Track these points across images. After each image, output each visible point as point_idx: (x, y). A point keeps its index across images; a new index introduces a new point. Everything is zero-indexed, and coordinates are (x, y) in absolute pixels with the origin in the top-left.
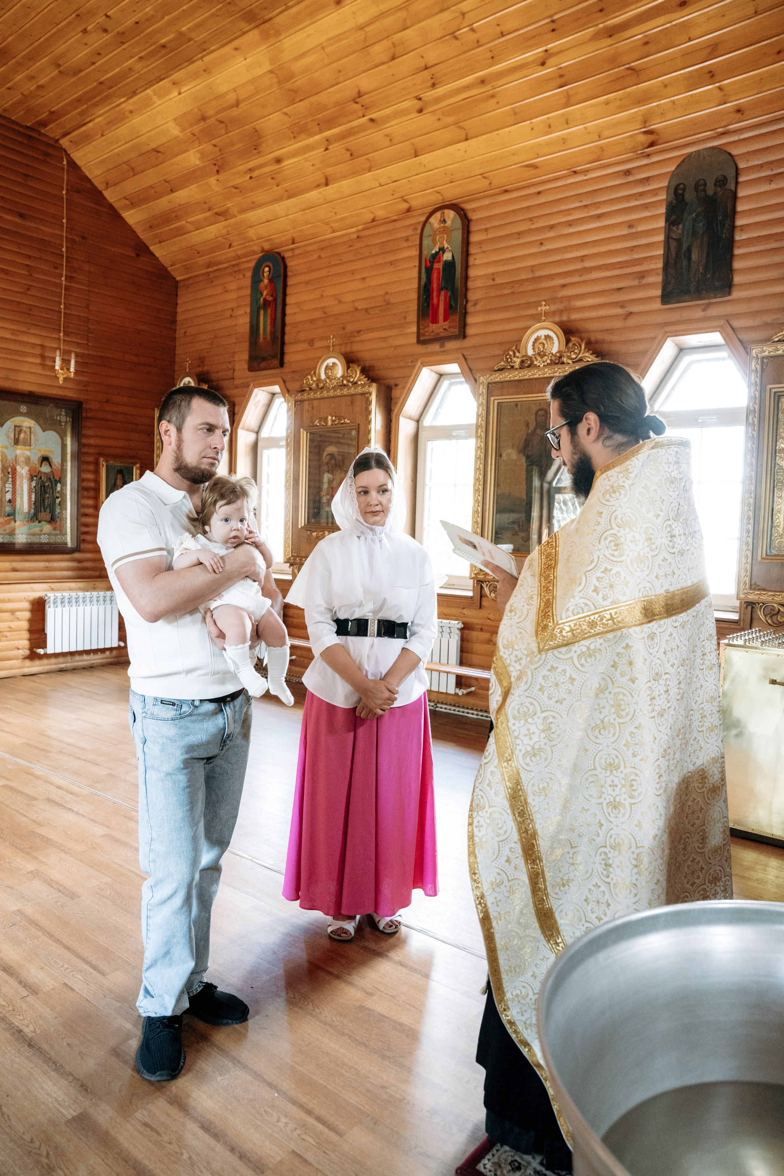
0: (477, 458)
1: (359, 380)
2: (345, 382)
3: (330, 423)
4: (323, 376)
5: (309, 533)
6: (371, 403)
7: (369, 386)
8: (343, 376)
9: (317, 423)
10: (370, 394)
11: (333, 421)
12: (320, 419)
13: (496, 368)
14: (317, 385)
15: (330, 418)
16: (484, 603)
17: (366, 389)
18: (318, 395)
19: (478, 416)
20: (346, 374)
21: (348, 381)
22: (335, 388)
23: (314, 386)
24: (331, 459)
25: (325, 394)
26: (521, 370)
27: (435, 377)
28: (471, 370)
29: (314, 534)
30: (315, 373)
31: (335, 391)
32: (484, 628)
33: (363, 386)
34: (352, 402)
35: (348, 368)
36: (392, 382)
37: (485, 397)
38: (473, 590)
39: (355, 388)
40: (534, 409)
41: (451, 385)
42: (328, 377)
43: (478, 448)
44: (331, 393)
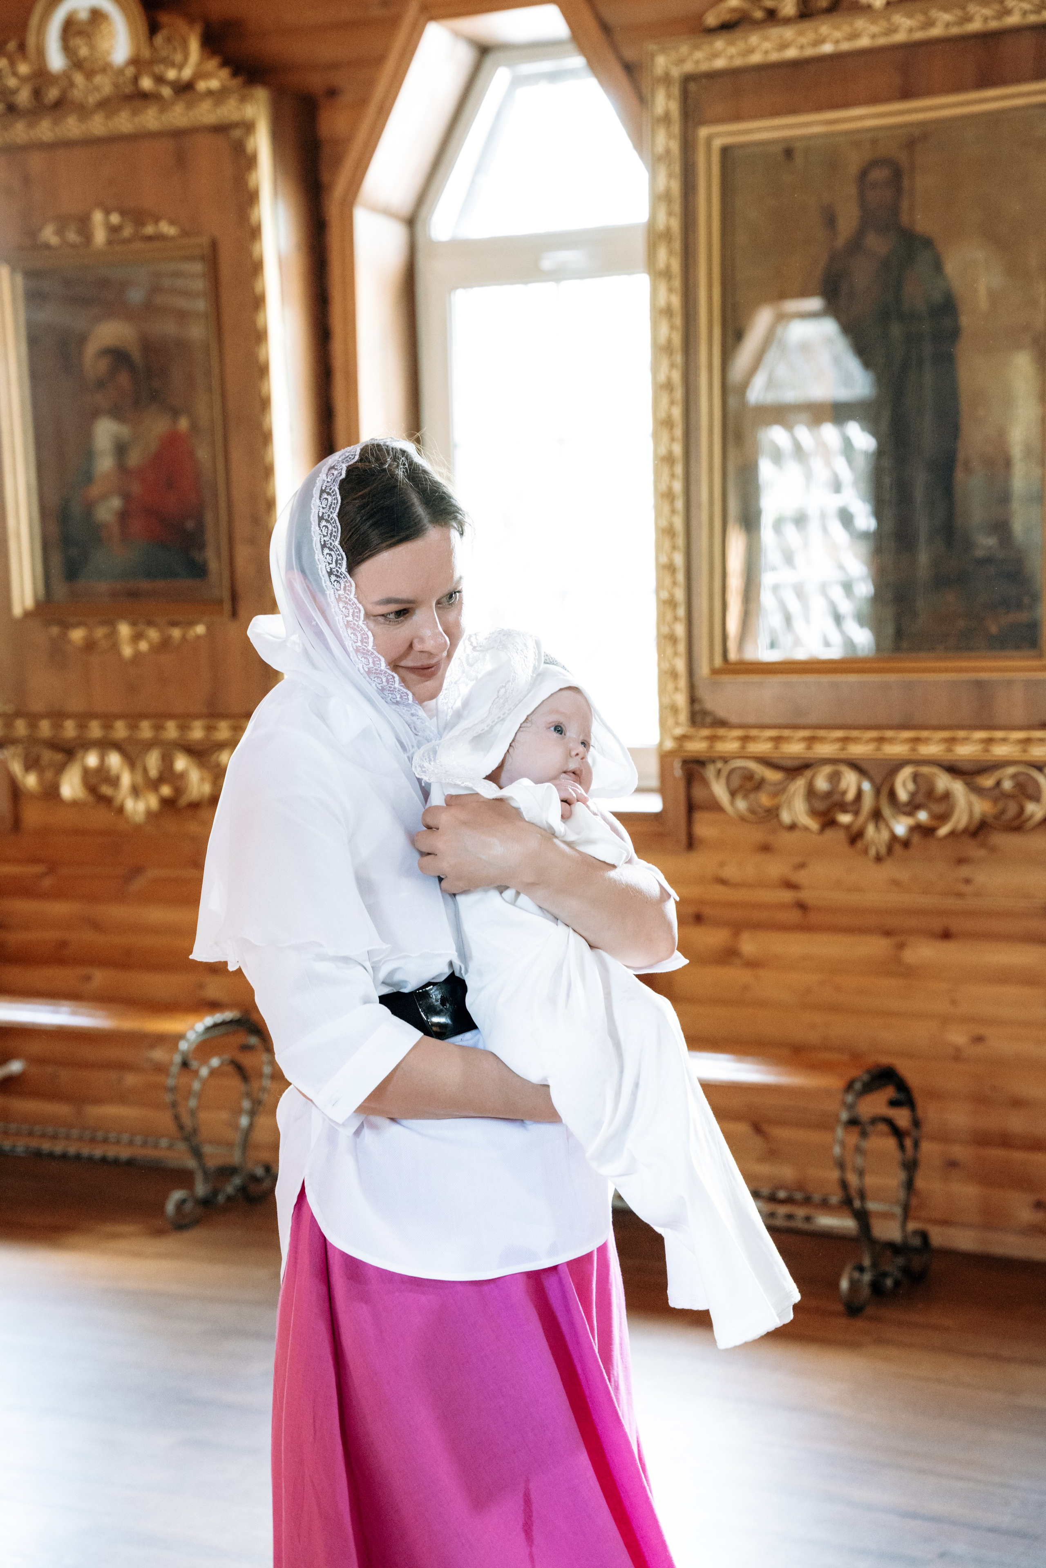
0: (661, 349)
1: (199, 75)
2: (146, 83)
3: (100, 236)
4: (56, 61)
5: (55, 630)
6: (251, 162)
7: (243, 99)
8: (135, 61)
9: (49, 234)
10: (249, 127)
11: (113, 230)
12: (62, 224)
13: (711, 20)
14: (37, 93)
15: (98, 217)
16: (704, 828)
17: (230, 111)
18: (45, 130)
19: (659, 198)
20: (146, 53)
21: (160, 80)
22: (104, 105)
23: (24, 97)
24: (113, 371)
25: (72, 126)
26: (806, 25)
27: (464, 55)
28: (606, 29)
29: (77, 635)
30: (22, 47)
31: (110, 114)
32: (707, 911)
33: (218, 96)
34: (181, 160)
35: (153, 28)
36: (316, 82)
37: (676, 128)
38: (662, 790)
39: (190, 106)
40: (854, 162)
41: (518, 81)
42: (76, 63)
43: (661, 313)
44: (98, 125)
